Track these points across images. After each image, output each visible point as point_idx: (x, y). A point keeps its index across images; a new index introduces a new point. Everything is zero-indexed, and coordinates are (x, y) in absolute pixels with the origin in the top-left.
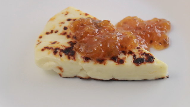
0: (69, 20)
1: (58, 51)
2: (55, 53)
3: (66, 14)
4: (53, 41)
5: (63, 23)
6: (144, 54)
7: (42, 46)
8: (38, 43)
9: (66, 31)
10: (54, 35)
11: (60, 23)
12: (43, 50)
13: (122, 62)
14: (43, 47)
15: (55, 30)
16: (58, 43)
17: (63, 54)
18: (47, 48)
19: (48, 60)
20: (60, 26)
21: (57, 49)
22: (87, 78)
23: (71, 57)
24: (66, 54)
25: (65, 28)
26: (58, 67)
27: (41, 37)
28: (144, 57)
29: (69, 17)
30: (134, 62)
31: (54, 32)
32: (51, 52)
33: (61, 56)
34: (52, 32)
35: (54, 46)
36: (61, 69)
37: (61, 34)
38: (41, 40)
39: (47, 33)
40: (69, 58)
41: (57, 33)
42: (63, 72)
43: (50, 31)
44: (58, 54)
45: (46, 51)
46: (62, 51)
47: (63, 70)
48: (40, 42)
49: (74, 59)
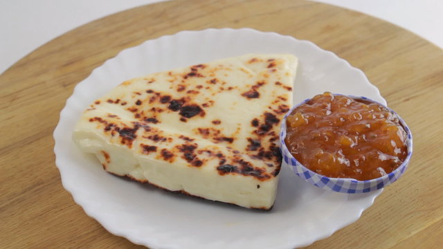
0: (150, 92)
1: (113, 128)
2: (107, 129)
3: (150, 82)
4: (113, 114)
5: (138, 94)
6: (241, 162)
7: (93, 114)
8: (91, 108)
9: (137, 107)
10: (118, 106)
11: (134, 93)
12: (91, 120)
13: (199, 164)
14: (93, 117)
15: (123, 100)
16: (118, 119)
17: (117, 134)
18: (99, 119)
19: (91, 137)
20: (134, 97)
21: (111, 125)
22: (142, 181)
23: (127, 142)
24: (121, 136)
25: (139, 103)
26: (103, 152)
27: (98, 103)
28: (238, 166)
29: (152, 87)
30: (218, 169)
31: (120, 103)
32: (103, 126)
33: (113, 134)
34: (117, 101)
35: (111, 120)
36: (107, 156)
37: (129, 109)
38: (96, 106)
39: (110, 101)
40: (123, 142)
41: (124, 106)
42: (109, 162)
43: (114, 99)
44: (110, 132)
45: (96, 124)
46: (117, 129)
47: (109, 160)
48: (94, 109)
49: (130, 145)
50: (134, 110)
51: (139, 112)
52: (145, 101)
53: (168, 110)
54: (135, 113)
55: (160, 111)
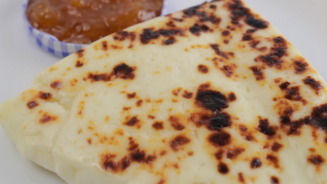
50: (273, 159)
51: (268, 151)
52: (246, 160)
53: (235, 121)
54: (275, 154)
55: (243, 129)
